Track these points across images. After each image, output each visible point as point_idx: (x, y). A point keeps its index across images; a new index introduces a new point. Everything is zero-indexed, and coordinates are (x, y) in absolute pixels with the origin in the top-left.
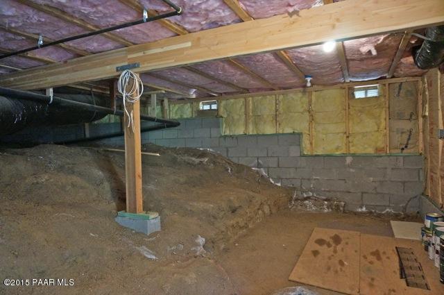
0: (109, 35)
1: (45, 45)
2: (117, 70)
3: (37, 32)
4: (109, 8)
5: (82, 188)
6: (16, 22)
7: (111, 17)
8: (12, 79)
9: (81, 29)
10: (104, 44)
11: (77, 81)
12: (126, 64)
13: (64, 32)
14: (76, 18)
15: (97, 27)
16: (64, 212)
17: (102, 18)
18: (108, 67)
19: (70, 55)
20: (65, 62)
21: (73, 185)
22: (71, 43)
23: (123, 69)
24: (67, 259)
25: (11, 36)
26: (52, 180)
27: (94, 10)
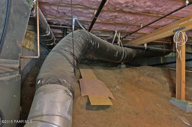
0: (169, 17)
1: (143, 27)
2: (174, 32)
3: (140, 23)
4: (168, 5)
5: (156, 84)
6: (134, 22)
7: (169, 9)
8: (133, 42)
9: (157, 17)
10: (167, 21)
11: (155, 39)
12: (178, 28)
13: (150, 21)
14: (154, 14)
15: (163, 15)
16: (148, 93)
17: (165, 10)
18: (169, 31)
19: (153, 29)
20: (151, 32)
21: (153, 83)
22: (153, 24)
23: (176, 31)
24: (146, 111)
25: (132, 27)
26: (145, 80)
27: (161, 8)
